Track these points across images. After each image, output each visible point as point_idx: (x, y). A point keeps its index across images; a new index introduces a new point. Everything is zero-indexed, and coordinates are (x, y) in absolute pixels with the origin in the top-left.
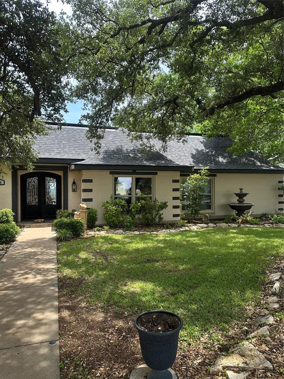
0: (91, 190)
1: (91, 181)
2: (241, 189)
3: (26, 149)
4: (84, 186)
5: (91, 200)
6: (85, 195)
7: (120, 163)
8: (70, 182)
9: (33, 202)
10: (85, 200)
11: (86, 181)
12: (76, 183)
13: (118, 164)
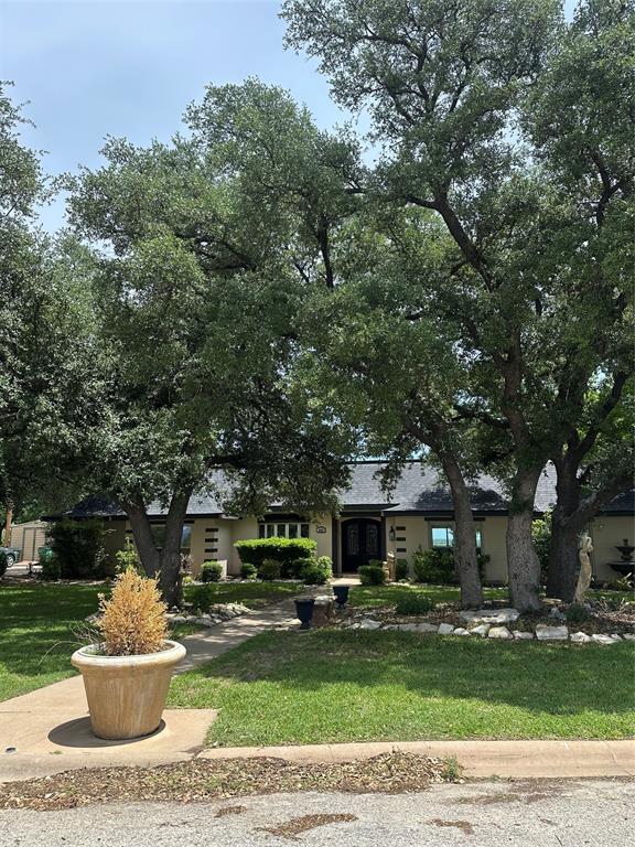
0: (404, 539)
1: (403, 529)
2: (626, 541)
3: (333, 501)
4: (399, 534)
5: (404, 550)
6: (400, 545)
7: (436, 507)
8: (388, 529)
9: (353, 551)
10: (399, 550)
11: (398, 528)
12: (392, 530)
13: (433, 510)
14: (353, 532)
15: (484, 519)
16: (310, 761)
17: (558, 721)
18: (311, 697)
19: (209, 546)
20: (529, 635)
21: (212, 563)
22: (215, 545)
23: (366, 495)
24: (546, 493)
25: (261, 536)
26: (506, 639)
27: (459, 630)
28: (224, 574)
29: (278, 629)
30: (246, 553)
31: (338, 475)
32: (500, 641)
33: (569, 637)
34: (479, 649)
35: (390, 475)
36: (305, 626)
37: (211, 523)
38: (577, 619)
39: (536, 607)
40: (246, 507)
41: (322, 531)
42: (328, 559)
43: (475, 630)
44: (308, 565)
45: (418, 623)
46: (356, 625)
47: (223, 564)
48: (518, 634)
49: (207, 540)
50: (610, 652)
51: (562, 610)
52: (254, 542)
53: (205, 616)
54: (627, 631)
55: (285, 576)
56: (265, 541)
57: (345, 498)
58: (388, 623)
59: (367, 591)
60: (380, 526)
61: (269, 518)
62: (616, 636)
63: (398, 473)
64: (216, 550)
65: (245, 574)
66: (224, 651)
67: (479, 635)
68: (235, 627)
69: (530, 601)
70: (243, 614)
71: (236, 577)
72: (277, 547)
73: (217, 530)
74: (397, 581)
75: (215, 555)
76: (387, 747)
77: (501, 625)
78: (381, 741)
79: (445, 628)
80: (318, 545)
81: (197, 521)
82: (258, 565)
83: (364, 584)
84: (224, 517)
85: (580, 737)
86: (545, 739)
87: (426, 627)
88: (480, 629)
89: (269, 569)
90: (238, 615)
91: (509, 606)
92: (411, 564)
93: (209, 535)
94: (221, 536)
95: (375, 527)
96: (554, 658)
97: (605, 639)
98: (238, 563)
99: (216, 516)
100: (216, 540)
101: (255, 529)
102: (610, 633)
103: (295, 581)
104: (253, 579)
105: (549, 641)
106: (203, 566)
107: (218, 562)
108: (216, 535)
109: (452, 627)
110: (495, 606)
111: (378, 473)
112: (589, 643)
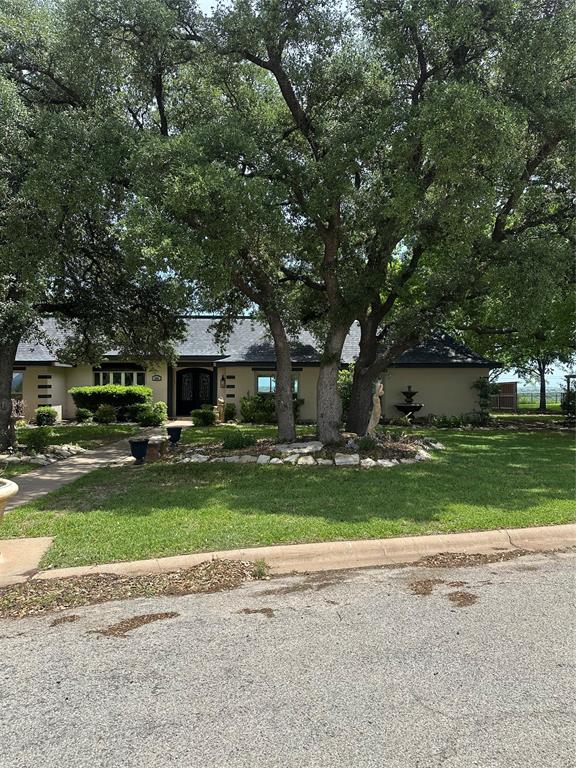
0: (233, 387)
1: (233, 377)
2: (410, 387)
3: (170, 351)
4: (229, 382)
5: (233, 396)
6: (230, 391)
7: (262, 359)
8: (219, 378)
9: (188, 397)
10: (228, 396)
11: (229, 377)
12: (223, 379)
13: (259, 361)
14: (187, 380)
15: (301, 370)
16: (139, 574)
17: (345, 527)
18: (142, 521)
19: (42, 392)
20: (330, 462)
21: (46, 409)
22: (49, 392)
23: (201, 347)
24: (351, 347)
25: (97, 383)
26: (311, 466)
27: (274, 460)
28: (59, 418)
29: (112, 466)
30: (80, 399)
31: (173, 327)
32: (306, 468)
33: (360, 463)
34: (290, 475)
35: (223, 329)
36: (139, 462)
37: (44, 371)
38: (367, 448)
39: (337, 439)
40: (80, 355)
41: (157, 379)
42: (163, 404)
43: (287, 459)
44: (144, 409)
45: (241, 455)
46: (187, 460)
47: (58, 409)
48: (320, 461)
49: (40, 387)
50: (390, 473)
51: (356, 442)
52: (89, 389)
53: (39, 456)
54: (403, 457)
55: (121, 419)
56: (100, 388)
57: (181, 350)
58: (216, 456)
59: (198, 431)
60: (213, 375)
61: (106, 367)
62: (395, 461)
63: (230, 328)
64: (50, 396)
65: (81, 418)
66: (59, 486)
67: (289, 463)
68: (70, 465)
69: (332, 435)
70: (79, 454)
71: (71, 420)
72: (113, 394)
73: (50, 377)
74: (226, 422)
75: (49, 401)
76: (208, 556)
77: (309, 454)
78: (203, 552)
79: (263, 459)
80: (154, 392)
81: (28, 368)
82: (94, 410)
83: (196, 425)
84: (57, 364)
85: (361, 538)
86: (335, 540)
87: (247, 458)
88: (292, 459)
89: (105, 413)
90: (73, 455)
91: (316, 439)
92: (238, 407)
93: (42, 382)
94: (55, 383)
95: (208, 376)
96: (346, 479)
97: (387, 463)
98: (73, 408)
99: (49, 364)
100: (50, 387)
101: (91, 377)
102: (390, 459)
103: (131, 424)
104: (90, 423)
105: (345, 466)
106: (36, 410)
107: (52, 408)
108: (49, 382)
109: (269, 457)
110: (305, 440)
111: (212, 327)
112: (374, 467)
